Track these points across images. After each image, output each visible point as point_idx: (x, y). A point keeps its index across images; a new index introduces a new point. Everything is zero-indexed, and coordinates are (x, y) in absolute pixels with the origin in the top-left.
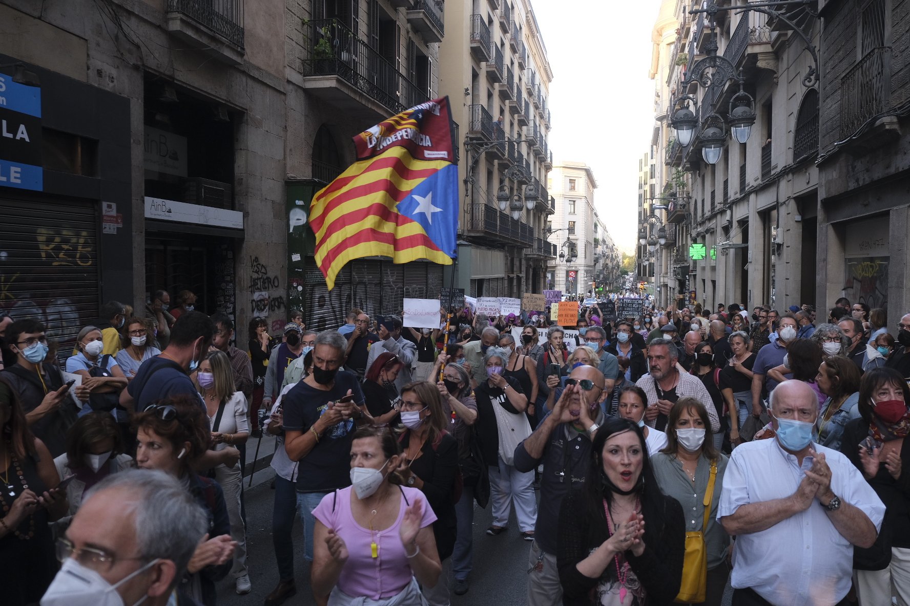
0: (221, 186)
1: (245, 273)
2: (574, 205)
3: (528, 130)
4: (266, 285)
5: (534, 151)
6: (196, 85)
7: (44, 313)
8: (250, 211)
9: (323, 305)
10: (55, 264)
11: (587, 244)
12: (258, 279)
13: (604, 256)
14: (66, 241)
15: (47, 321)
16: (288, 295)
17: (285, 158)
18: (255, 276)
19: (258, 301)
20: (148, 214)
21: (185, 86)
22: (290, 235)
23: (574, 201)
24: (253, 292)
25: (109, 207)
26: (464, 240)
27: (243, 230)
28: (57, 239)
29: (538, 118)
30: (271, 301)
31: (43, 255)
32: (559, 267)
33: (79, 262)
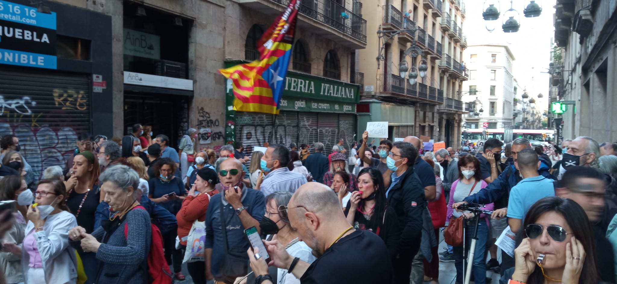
0: (178, 65)
1: (194, 116)
2: (495, 73)
3: (443, 20)
4: (210, 124)
5: (449, 34)
6: (159, 5)
7: (57, 135)
8: (198, 79)
9: (250, 138)
10: (63, 108)
11: (506, 103)
12: (203, 121)
13: (524, 112)
14: (71, 96)
15: (58, 139)
16: (226, 131)
17: (224, 47)
18: (201, 119)
19: (203, 134)
20: (126, 81)
21: (151, 6)
22: (227, 94)
23: (495, 71)
24: (199, 128)
25: (98, 77)
26: (376, 99)
27: (193, 91)
28: (65, 95)
29: (454, 11)
30: (213, 134)
31: (57, 103)
32: (481, 120)
33: (78, 108)
